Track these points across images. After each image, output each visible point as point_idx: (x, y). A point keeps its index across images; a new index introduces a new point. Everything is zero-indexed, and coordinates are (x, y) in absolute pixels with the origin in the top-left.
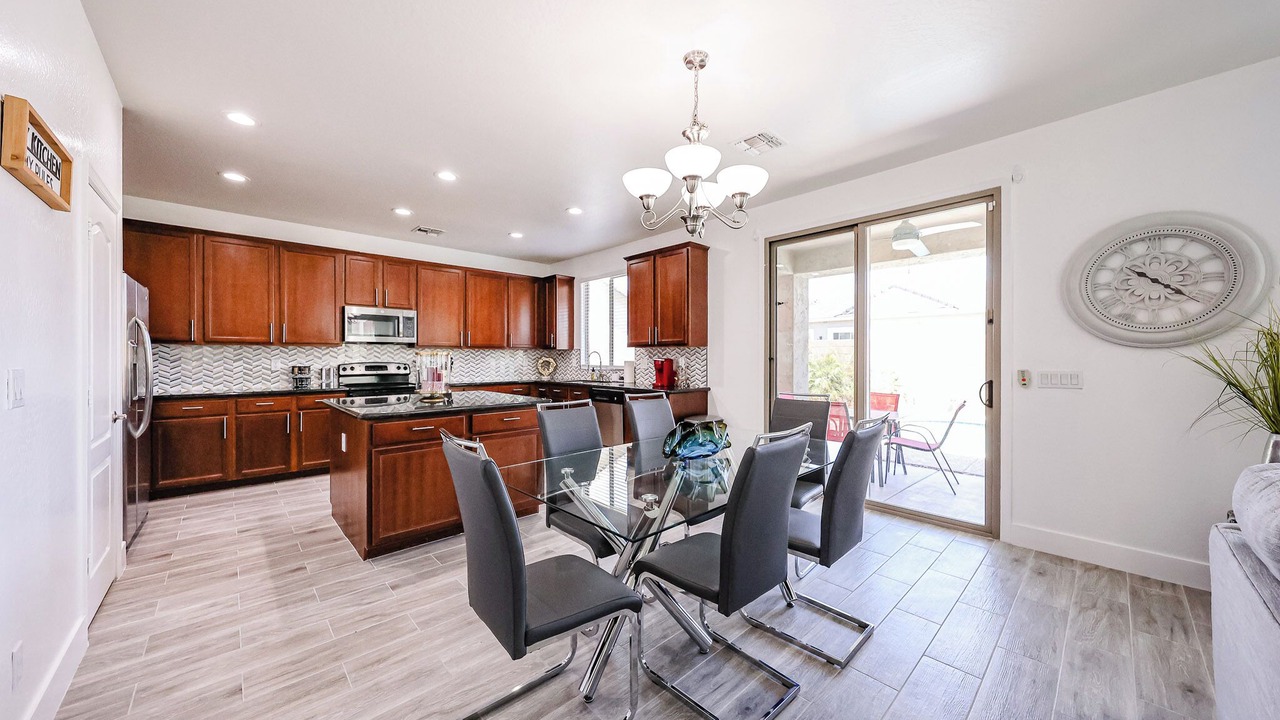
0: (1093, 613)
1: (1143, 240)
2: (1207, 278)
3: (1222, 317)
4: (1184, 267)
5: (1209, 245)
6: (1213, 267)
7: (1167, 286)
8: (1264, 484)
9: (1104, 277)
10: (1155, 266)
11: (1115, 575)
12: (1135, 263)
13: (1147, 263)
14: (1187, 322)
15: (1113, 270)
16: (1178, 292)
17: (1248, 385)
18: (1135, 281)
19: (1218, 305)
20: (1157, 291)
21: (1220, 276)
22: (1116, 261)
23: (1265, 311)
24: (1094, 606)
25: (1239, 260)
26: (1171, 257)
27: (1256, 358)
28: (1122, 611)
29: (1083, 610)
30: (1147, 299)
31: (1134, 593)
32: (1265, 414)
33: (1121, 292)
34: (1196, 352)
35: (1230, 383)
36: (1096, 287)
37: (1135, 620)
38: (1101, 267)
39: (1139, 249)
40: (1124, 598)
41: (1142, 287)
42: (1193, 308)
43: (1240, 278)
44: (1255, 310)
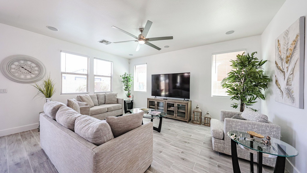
0: (13, 144)
1: (23, 60)
2: (36, 70)
3: (38, 78)
4: (32, 68)
5: (36, 65)
6: (37, 69)
7: (28, 71)
8: (48, 105)
9: (13, 66)
10: (25, 66)
11: (16, 134)
12: (21, 65)
13: (24, 65)
14: (32, 78)
15: (16, 65)
16: (30, 72)
17: (42, 90)
18: (21, 69)
19: (37, 76)
20: (26, 71)
21: (38, 71)
22: (16, 63)
23: (45, 77)
24: (13, 142)
25: (41, 68)
26: (29, 65)
27: (44, 85)
28: (20, 140)
29: (10, 145)
30: (24, 73)
31: (21, 136)
32: (45, 95)
33: (18, 71)
34: (34, 84)
35: (40, 90)
36: (11, 68)
37: (23, 140)
38: (13, 64)
39: (22, 62)
40: (20, 137)
41: (23, 70)
42: (33, 76)
43: (41, 72)
44: (43, 77)
